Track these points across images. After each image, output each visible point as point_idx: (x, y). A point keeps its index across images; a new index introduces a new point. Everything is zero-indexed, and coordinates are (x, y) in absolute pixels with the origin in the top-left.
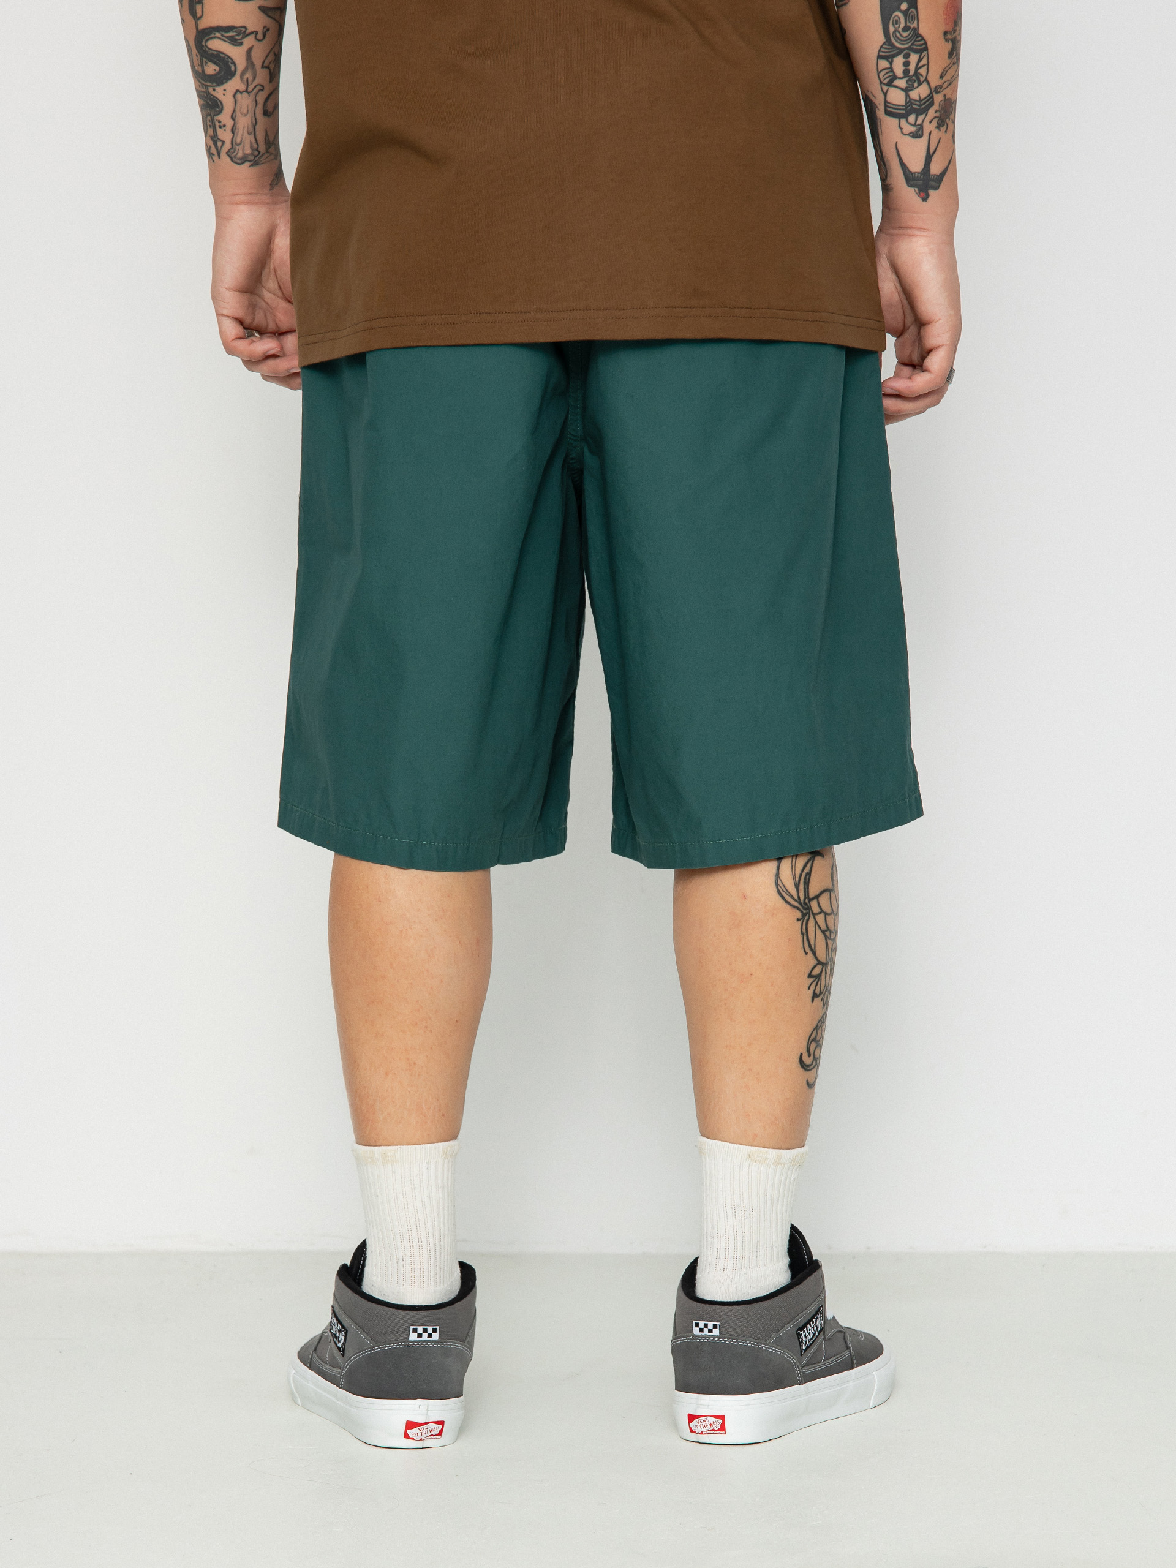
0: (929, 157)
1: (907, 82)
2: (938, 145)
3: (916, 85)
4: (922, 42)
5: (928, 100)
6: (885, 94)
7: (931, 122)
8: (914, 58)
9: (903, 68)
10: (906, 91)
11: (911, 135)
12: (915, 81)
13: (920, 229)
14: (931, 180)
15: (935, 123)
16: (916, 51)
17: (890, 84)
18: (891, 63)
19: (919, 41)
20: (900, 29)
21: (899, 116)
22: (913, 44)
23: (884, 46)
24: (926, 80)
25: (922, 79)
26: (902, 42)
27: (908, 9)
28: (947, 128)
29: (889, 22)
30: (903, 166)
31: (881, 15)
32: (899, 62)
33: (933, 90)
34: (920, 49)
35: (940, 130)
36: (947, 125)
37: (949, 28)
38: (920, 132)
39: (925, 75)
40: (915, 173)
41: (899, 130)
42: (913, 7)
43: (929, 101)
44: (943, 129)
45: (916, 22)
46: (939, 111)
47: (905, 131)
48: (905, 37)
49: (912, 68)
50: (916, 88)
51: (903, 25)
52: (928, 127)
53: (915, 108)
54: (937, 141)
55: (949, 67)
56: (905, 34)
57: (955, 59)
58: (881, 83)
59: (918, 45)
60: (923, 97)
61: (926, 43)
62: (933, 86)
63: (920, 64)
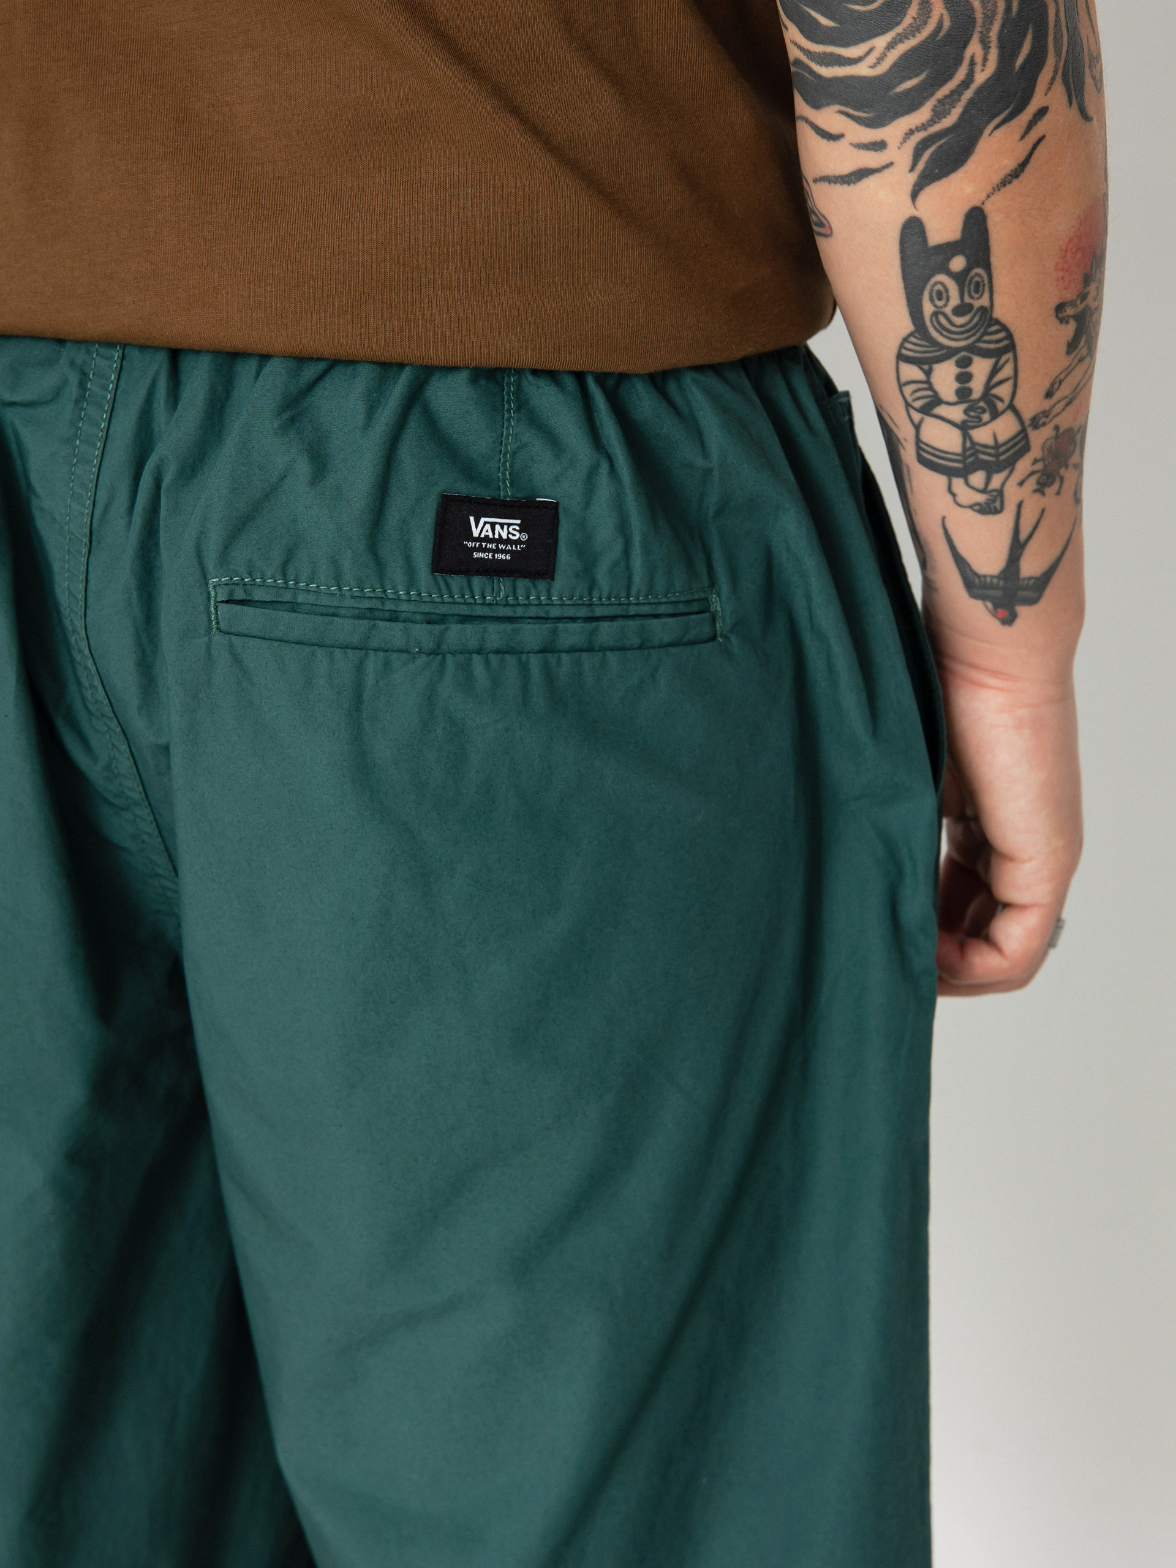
0: (1017, 547)
1: (966, 412)
2: (1038, 522)
3: (986, 417)
4: (1002, 335)
5: (1020, 441)
6: (917, 427)
7: (1021, 484)
8: (980, 368)
9: (956, 385)
10: (964, 428)
11: (977, 508)
12: (984, 411)
13: (995, 673)
14: (1022, 588)
15: (1032, 483)
16: (985, 354)
17: (926, 410)
18: (928, 373)
19: (996, 332)
20: (948, 310)
21: (949, 473)
22: (979, 340)
23: (913, 339)
24: (1012, 407)
25: (1000, 406)
26: (952, 336)
27: (967, 271)
28: (1061, 487)
29: (921, 293)
30: (960, 562)
31: (904, 278)
32: (945, 378)
33: (1027, 423)
34: (999, 349)
35: (1043, 494)
36: (1062, 479)
37: (1069, 295)
38: (998, 504)
39: (1007, 400)
40: (985, 576)
41: (949, 497)
42: (978, 266)
43: (1020, 445)
44: (1050, 491)
45: (986, 295)
46: (1043, 459)
47: (961, 499)
48: (961, 326)
49: (977, 386)
50: (986, 424)
51: (955, 301)
52: (1013, 493)
53: (983, 461)
54: (1037, 517)
55: (1068, 371)
56: (959, 321)
57: (1085, 351)
58: (908, 405)
59: (990, 342)
60: (1002, 439)
61: (1010, 336)
62: (1027, 416)
63: (1000, 376)
